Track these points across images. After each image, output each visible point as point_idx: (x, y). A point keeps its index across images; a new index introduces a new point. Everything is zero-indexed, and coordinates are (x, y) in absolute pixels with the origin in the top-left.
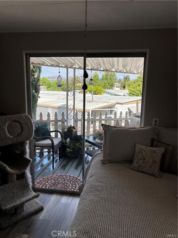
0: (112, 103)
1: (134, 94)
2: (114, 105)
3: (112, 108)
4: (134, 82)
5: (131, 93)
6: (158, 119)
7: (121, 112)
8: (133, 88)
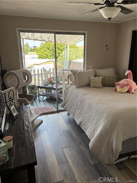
0: (31, 65)
1: (43, 57)
2: (32, 66)
3: (32, 68)
4: (41, 49)
5: (40, 57)
6: (92, 66)
7: (38, 70)
8: (42, 53)
